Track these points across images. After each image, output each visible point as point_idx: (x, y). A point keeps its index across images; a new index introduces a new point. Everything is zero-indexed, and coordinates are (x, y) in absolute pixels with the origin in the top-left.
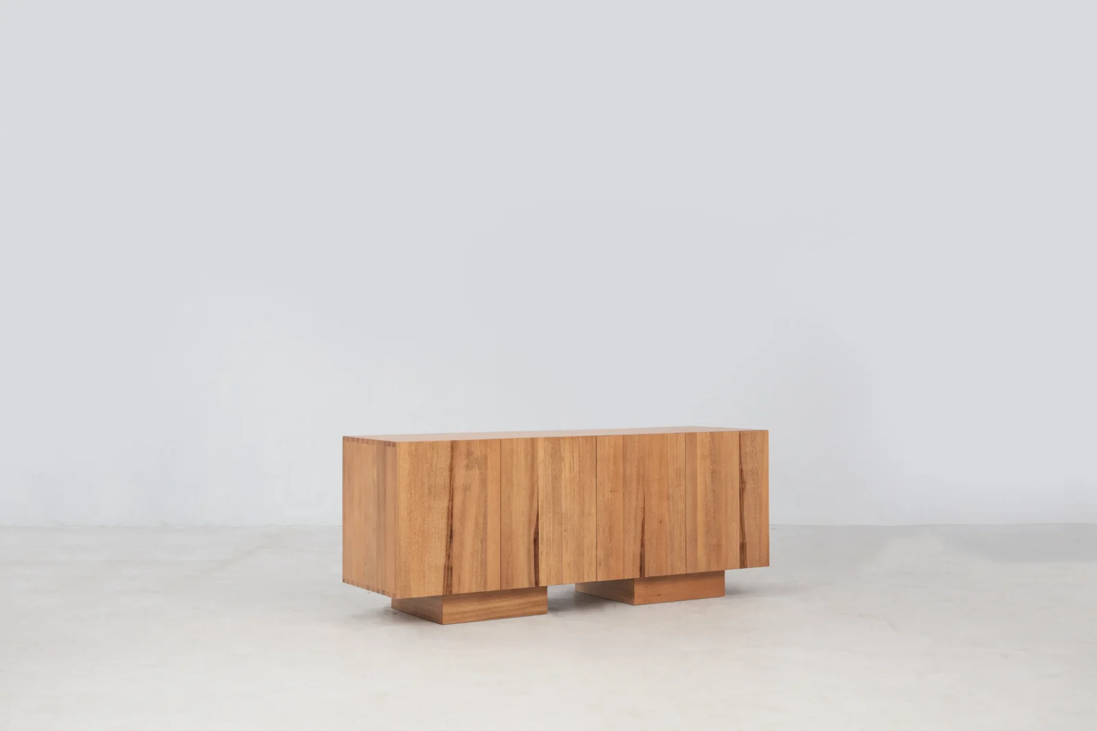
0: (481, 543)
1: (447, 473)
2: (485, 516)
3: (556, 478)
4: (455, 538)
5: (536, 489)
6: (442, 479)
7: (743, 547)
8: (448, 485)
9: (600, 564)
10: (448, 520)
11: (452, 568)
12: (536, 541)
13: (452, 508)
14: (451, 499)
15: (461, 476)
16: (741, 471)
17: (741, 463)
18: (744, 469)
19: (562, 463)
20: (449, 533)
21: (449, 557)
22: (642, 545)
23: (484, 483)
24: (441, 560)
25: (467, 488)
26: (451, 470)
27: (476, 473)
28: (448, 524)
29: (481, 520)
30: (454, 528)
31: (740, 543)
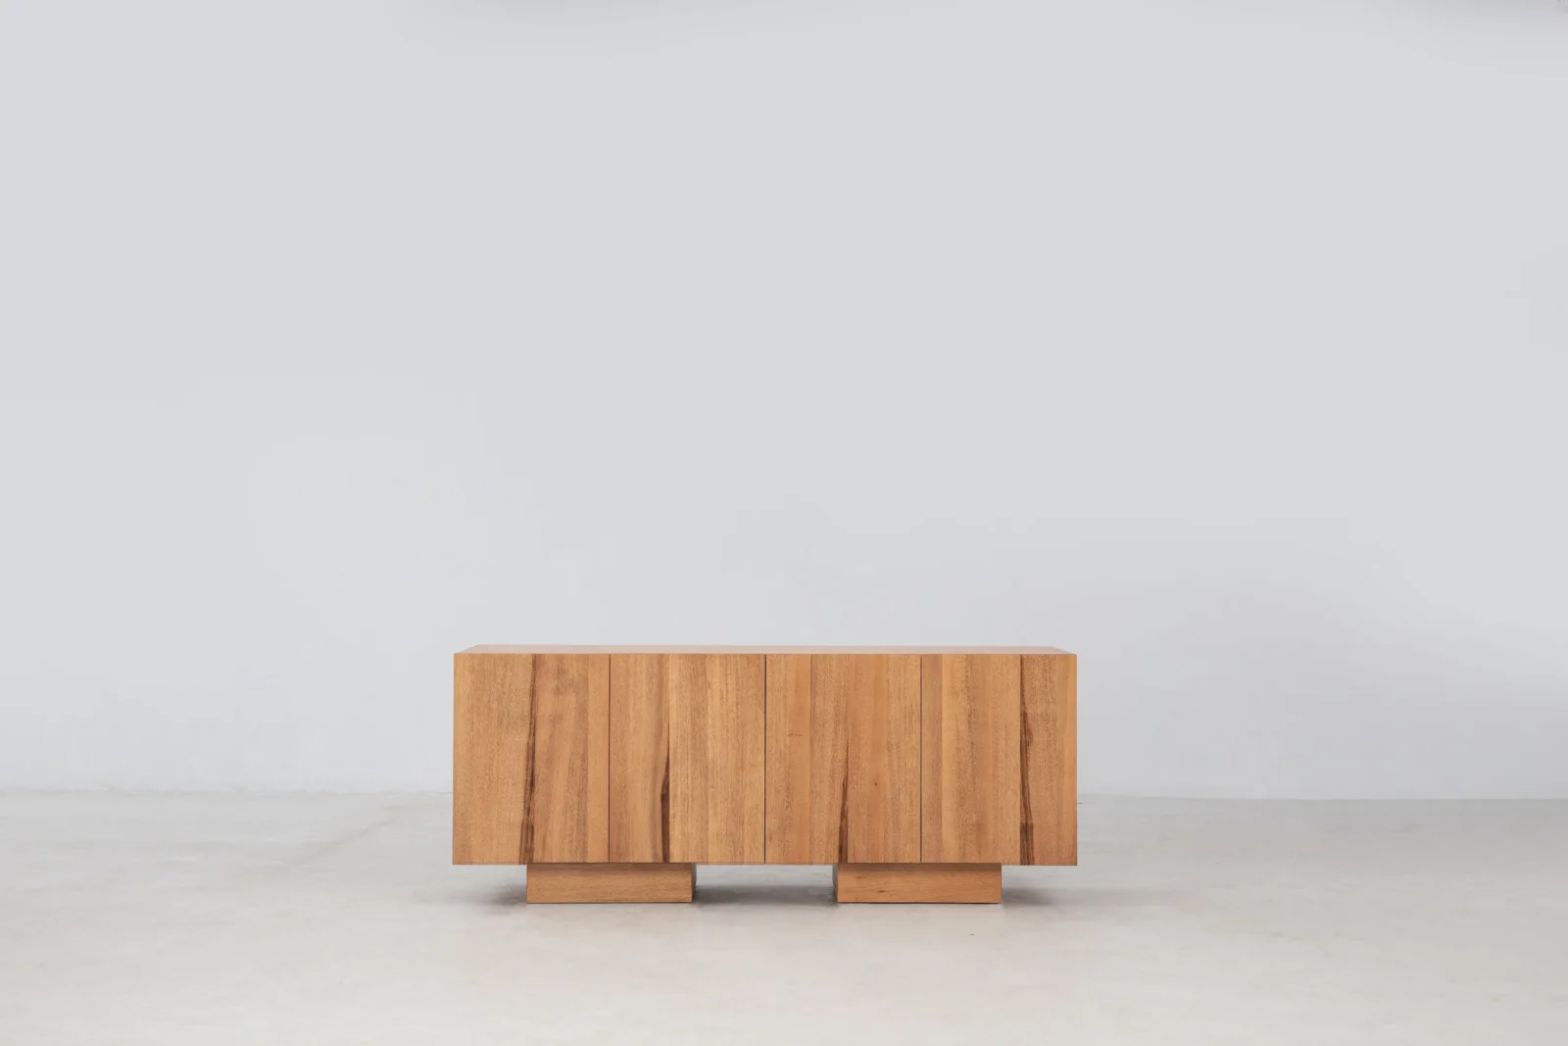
0: (578, 796)
1: (527, 699)
2: (585, 758)
3: (698, 712)
4: (539, 786)
5: (665, 726)
6: (520, 706)
7: (1026, 830)
8: (527, 714)
9: (771, 839)
10: (528, 761)
11: (533, 827)
12: (665, 798)
13: (534, 745)
14: (533, 733)
15: (547, 705)
16: (1024, 716)
17: (1023, 703)
18: (1029, 711)
19: (709, 691)
20: (529, 779)
21: (528, 810)
22: (844, 815)
23: (582, 712)
24: (516, 815)
25: (557, 719)
26: (533, 693)
27: (571, 700)
28: (527, 765)
29: (578, 762)
30: (536, 772)
31: (1021, 823)
